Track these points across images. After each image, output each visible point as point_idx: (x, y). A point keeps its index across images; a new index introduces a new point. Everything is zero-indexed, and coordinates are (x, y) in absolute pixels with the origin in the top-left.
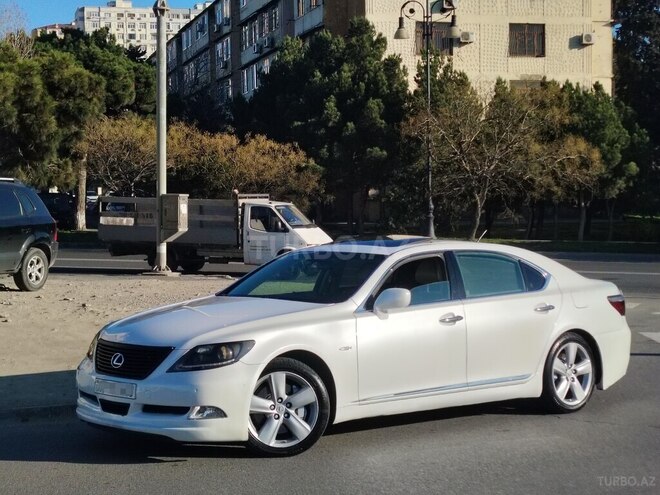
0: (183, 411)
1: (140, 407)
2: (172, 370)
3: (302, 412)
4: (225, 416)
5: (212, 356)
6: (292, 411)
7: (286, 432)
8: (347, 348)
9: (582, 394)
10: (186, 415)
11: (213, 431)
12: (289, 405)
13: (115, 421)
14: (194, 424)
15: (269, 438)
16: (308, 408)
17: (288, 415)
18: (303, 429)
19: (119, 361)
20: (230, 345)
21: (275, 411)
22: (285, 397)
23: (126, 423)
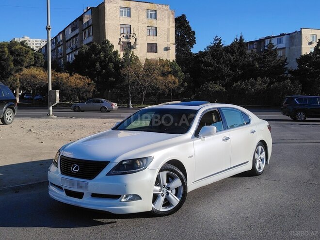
0: (118, 197)
1: (90, 194)
2: (109, 174)
3: (174, 191)
4: (141, 199)
5: (132, 166)
6: (169, 191)
7: (167, 203)
8: (192, 156)
9: (263, 166)
10: (119, 199)
11: (135, 207)
12: (169, 188)
13: (76, 202)
14: (124, 204)
15: (159, 207)
16: (177, 189)
17: (168, 194)
18: (176, 200)
19: (76, 168)
20: (141, 159)
21: (161, 192)
22: (166, 184)
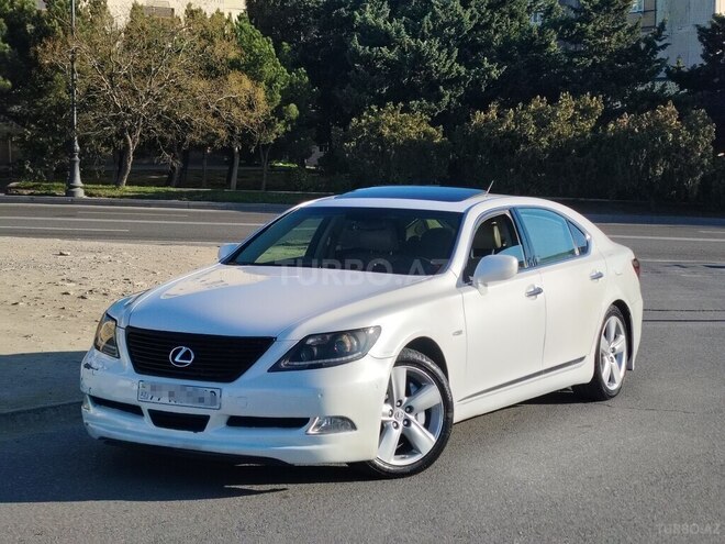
0: (300, 423)
1: (225, 419)
2: (275, 368)
3: (422, 417)
4: (354, 427)
5: (328, 349)
6: (411, 417)
7: (406, 445)
8: (459, 333)
10: (304, 428)
11: (339, 449)
12: (410, 409)
14: (314, 440)
15: (388, 458)
16: (428, 413)
17: (408, 422)
18: (426, 440)
20: (353, 333)
21: (393, 418)
22: (405, 399)
23: (204, 442)
